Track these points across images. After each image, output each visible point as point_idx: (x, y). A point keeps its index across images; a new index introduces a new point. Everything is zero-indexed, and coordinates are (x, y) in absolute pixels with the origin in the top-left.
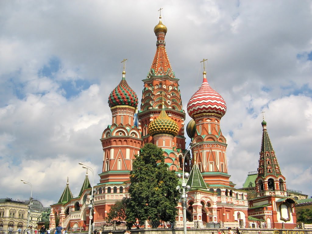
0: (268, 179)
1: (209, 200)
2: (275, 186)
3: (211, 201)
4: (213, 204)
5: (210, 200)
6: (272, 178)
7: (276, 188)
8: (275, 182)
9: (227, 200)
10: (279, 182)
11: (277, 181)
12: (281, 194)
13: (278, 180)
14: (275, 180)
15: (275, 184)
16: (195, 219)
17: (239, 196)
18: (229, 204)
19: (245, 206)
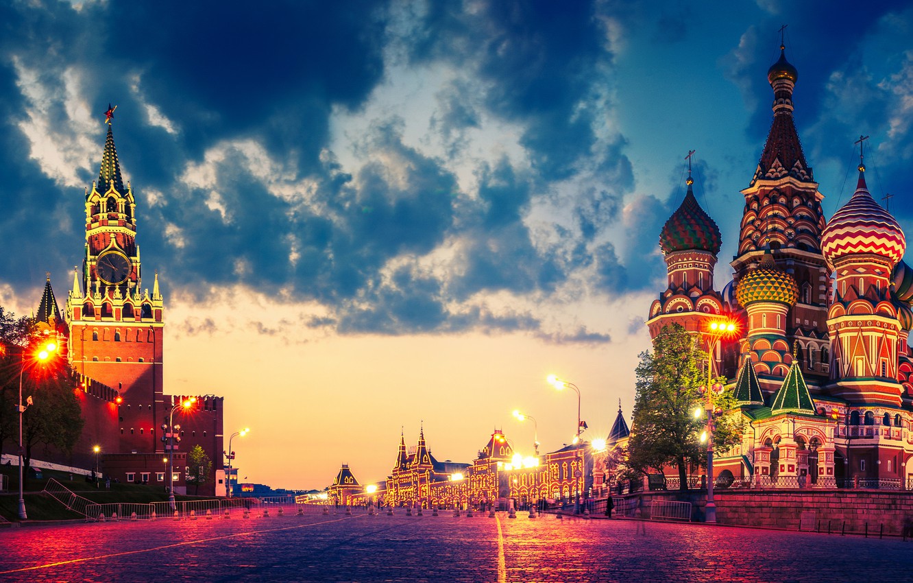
3: (821, 435)
4: (826, 442)
5: (818, 434)
16: (782, 471)
18: (892, 442)
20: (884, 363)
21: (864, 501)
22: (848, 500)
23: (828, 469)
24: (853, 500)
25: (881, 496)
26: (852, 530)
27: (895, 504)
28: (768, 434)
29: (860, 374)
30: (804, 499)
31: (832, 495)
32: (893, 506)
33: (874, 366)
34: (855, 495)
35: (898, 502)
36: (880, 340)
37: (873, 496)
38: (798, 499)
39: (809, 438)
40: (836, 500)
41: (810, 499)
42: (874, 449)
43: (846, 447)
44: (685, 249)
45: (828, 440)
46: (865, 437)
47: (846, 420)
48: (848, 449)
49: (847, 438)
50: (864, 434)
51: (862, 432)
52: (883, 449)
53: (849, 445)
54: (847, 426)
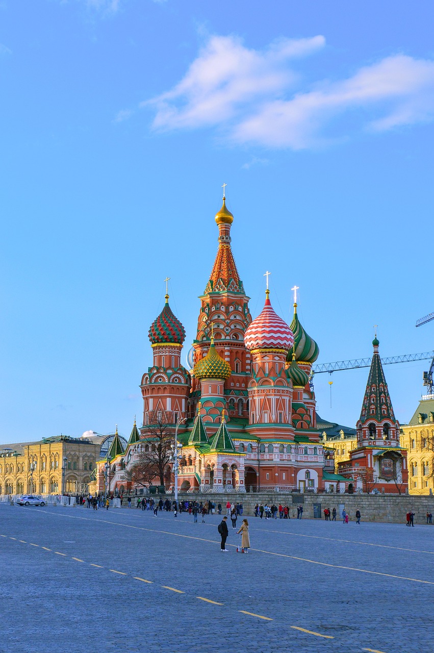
0: (367, 425)
1: (233, 462)
2: (377, 433)
3: (236, 463)
4: (240, 467)
6: (373, 422)
7: (377, 436)
9: (282, 457)
10: (383, 429)
11: (379, 427)
12: (386, 444)
13: (382, 425)
14: (377, 425)
15: (377, 431)
16: (215, 483)
17: (308, 450)
18: (285, 462)
19: (318, 462)
20: (281, 414)
21: (255, 499)
22: (246, 499)
23: (241, 481)
24: (249, 499)
25: (264, 496)
26: (248, 514)
27: (272, 500)
28: (208, 462)
29: (266, 422)
30: (223, 498)
31: (238, 496)
32: (271, 502)
33: (274, 417)
34: (250, 496)
35: (273, 499)
36: (278, 400)
37: (260, 496)
38: (220, 498)
39: (230, 465)
40: (240, 498)
41: (226, 498)
42: (274, 467)
43: (258, 466)
44: (164, 342)
45: (241, 465)
46: (268, 460)
47: (257, 449)
48: (259, 466)
49: (258, 460)
50: (268, 458)
51: (267, 456)
52: (279, 467)
53: (259, 464)
54: (258, 453)
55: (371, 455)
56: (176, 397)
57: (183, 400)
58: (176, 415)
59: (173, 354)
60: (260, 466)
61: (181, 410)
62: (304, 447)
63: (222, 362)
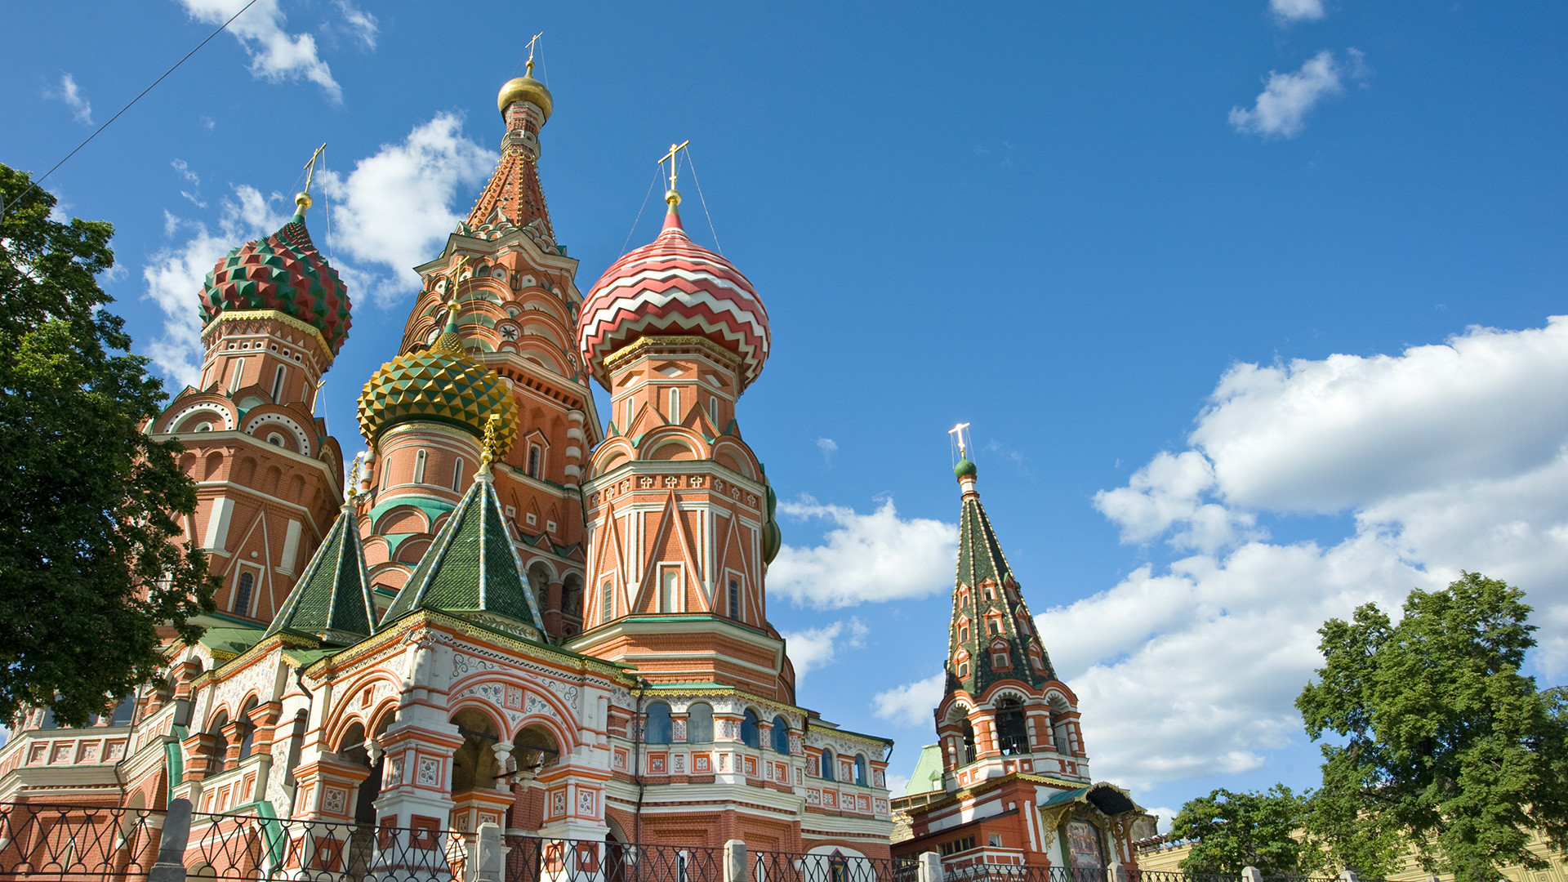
0: (993, 701)
1: (537, 709)
2: (1032, 732)
3: (558, 719)
4: (578, 744)
5: (548, 711)
6: (1013, 692)
7: (1033, 741)
8: (1029, 713)
9: (754, 772)
10: (1048, 714)
11: (1038, 706)
12: (1063, 769)
13: (1045, 702)
14: (1028, 702)
15: (1031, 722)
16: (388, 843)
17: (837, 765)
18: (768, 797)
19: (872, 818)
20: (734, 584)
28: (354, 707)
29: (674, 610)
36: (725, 525)
39: (515, 721)
42: (714, 817)
43: (631, 809)
44: (256, 308)
45: (587, 737)
46: (690, 780)
47: (629, 726)
48: (637, 815)
49: (638, 781)
50: (687, 771)
51: (680, 761)
52: (742, 819)
53: (639, 805)
54: (637, 743)
55: (1033, 804)
56: (261, 504)
57: (294, 528)
58: (247, 580)
59: (286, 358)
60: (644, 811)
61: (276, 560)
62: (820, 745)
63: (488, 386)
